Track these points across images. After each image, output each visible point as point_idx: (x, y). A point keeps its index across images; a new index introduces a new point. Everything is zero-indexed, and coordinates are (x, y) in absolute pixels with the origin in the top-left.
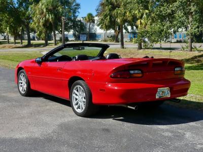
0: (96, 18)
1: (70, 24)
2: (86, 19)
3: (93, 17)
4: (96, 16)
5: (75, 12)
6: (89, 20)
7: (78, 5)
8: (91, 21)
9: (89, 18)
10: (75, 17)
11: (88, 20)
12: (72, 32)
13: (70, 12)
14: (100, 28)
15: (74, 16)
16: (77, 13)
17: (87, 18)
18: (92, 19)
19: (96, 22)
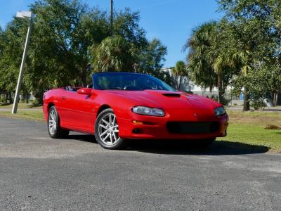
2: (174, 71)
5: (158, 60)
6: (180, 72)
7: (163, 50)
8: (182, 73)
9: (179, 68)
10: (159, 67)
11: (177, 71)
13: (151, 59)
14: (196, 84)
15: (157, 65)
16: (162, 61)
17: (176, 69)
18: (183, 71)
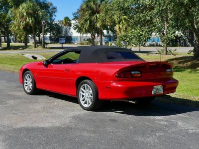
0: (73, 22)
1: (47, 27)
3: (70, 21)
4: (73, 20)
5: (51, 16)
6: (66, 24)
7: (55, 8)
9: (66, 21)
11: (64, 23)
12: (48, 35)
13: (47, 15)
14: (77, 32)
15: (51, 19)
17: (64, 22)
18: (68, 23)
19: (72, 25)
